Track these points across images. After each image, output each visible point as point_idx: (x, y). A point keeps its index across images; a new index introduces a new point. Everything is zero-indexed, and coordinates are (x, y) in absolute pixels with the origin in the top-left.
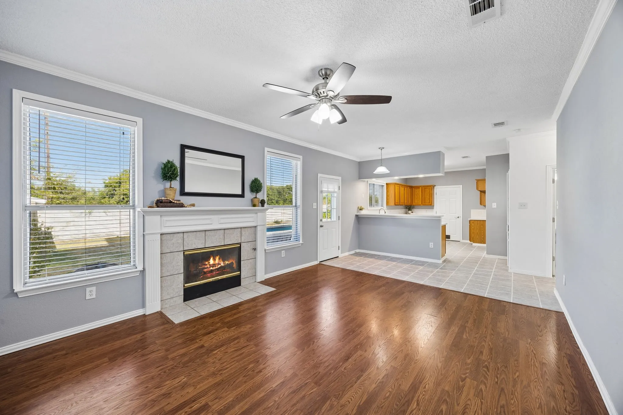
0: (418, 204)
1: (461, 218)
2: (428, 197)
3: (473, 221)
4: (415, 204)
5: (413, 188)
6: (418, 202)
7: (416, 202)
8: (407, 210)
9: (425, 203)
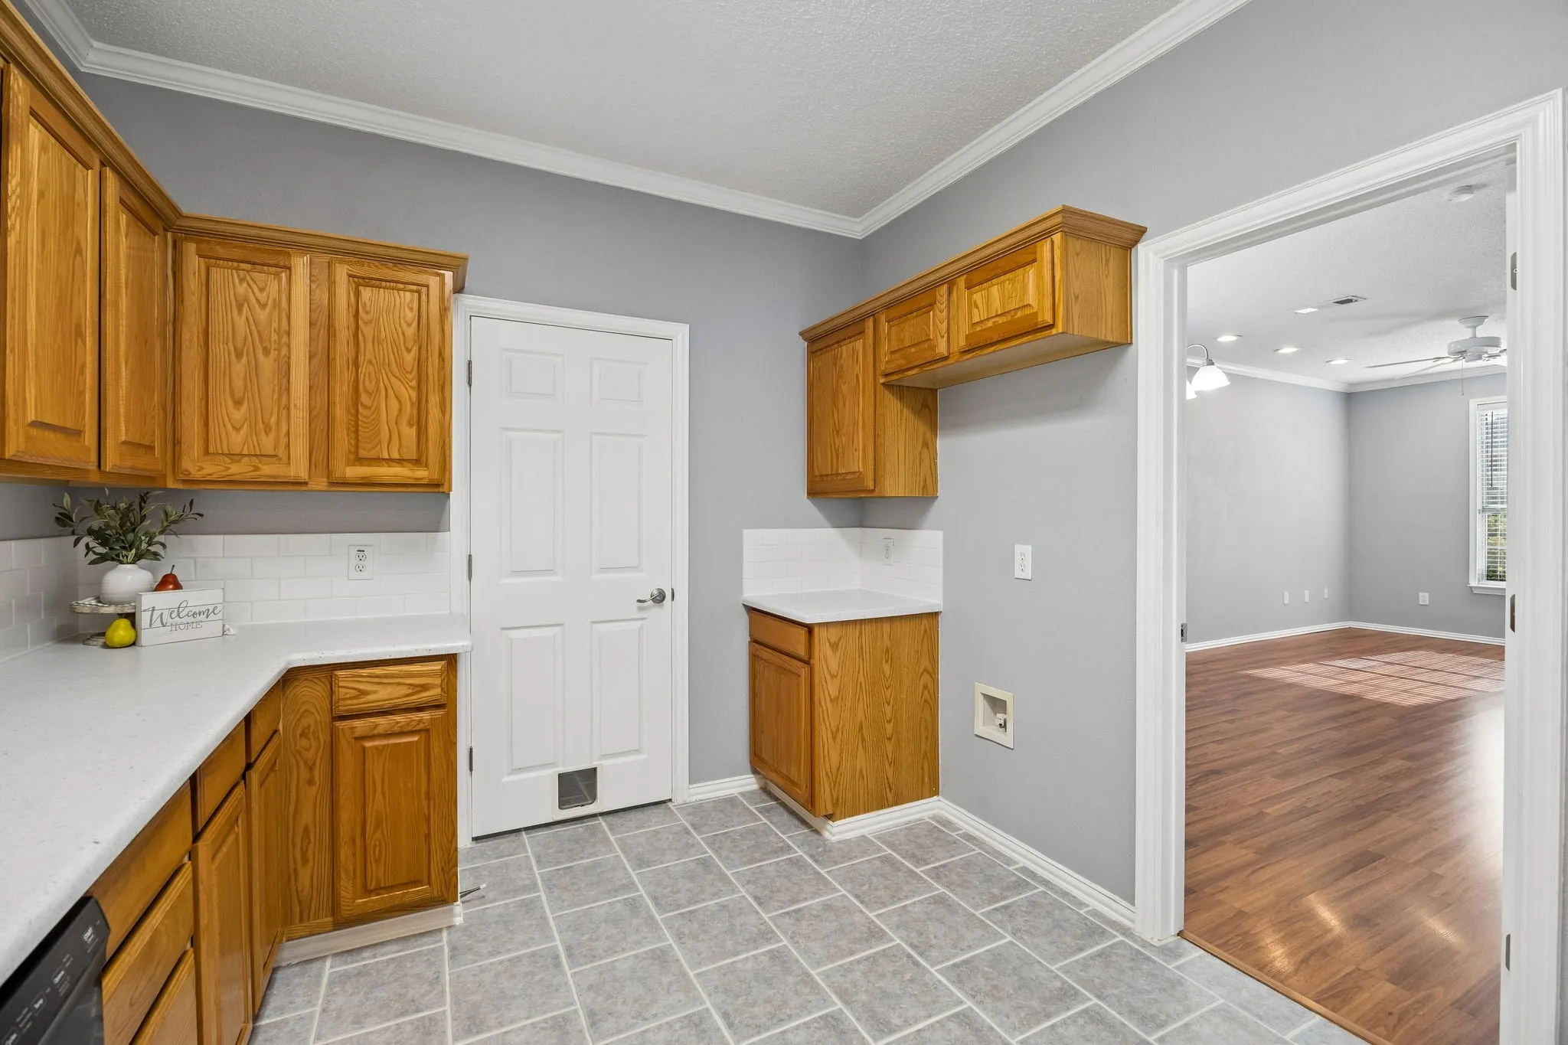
0: (268, 470)
1: (679, 608)
2: (409, 394)
3: (834, 634)
4: (211, 469)
5: (190, 248)
6: (268, 443)
7: (237, 441)
8: (78, 553)
9: (360, 461)
